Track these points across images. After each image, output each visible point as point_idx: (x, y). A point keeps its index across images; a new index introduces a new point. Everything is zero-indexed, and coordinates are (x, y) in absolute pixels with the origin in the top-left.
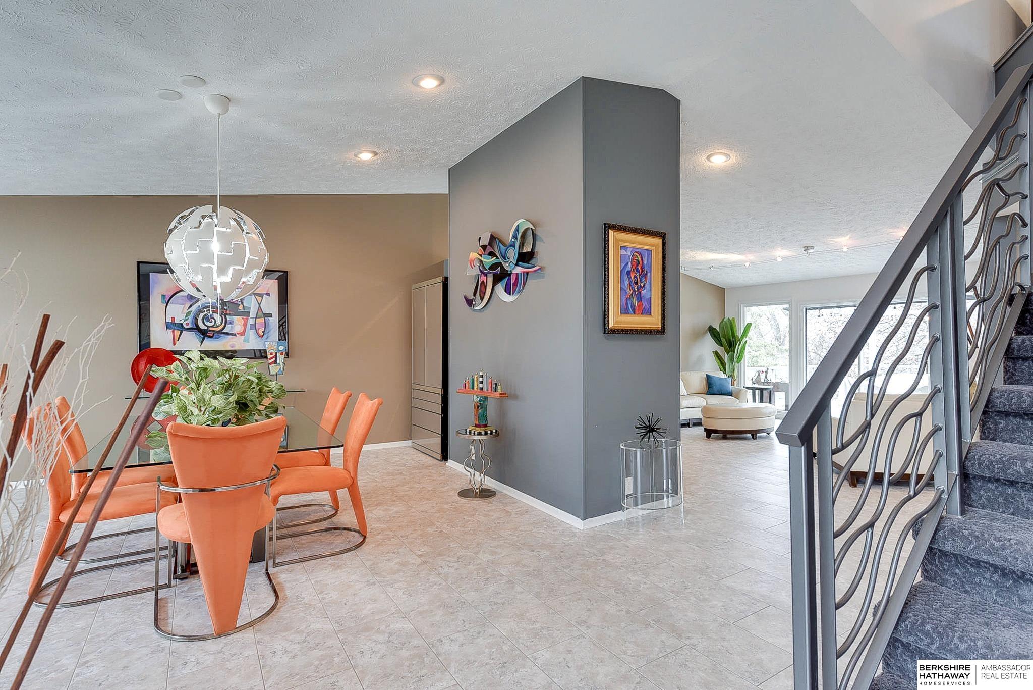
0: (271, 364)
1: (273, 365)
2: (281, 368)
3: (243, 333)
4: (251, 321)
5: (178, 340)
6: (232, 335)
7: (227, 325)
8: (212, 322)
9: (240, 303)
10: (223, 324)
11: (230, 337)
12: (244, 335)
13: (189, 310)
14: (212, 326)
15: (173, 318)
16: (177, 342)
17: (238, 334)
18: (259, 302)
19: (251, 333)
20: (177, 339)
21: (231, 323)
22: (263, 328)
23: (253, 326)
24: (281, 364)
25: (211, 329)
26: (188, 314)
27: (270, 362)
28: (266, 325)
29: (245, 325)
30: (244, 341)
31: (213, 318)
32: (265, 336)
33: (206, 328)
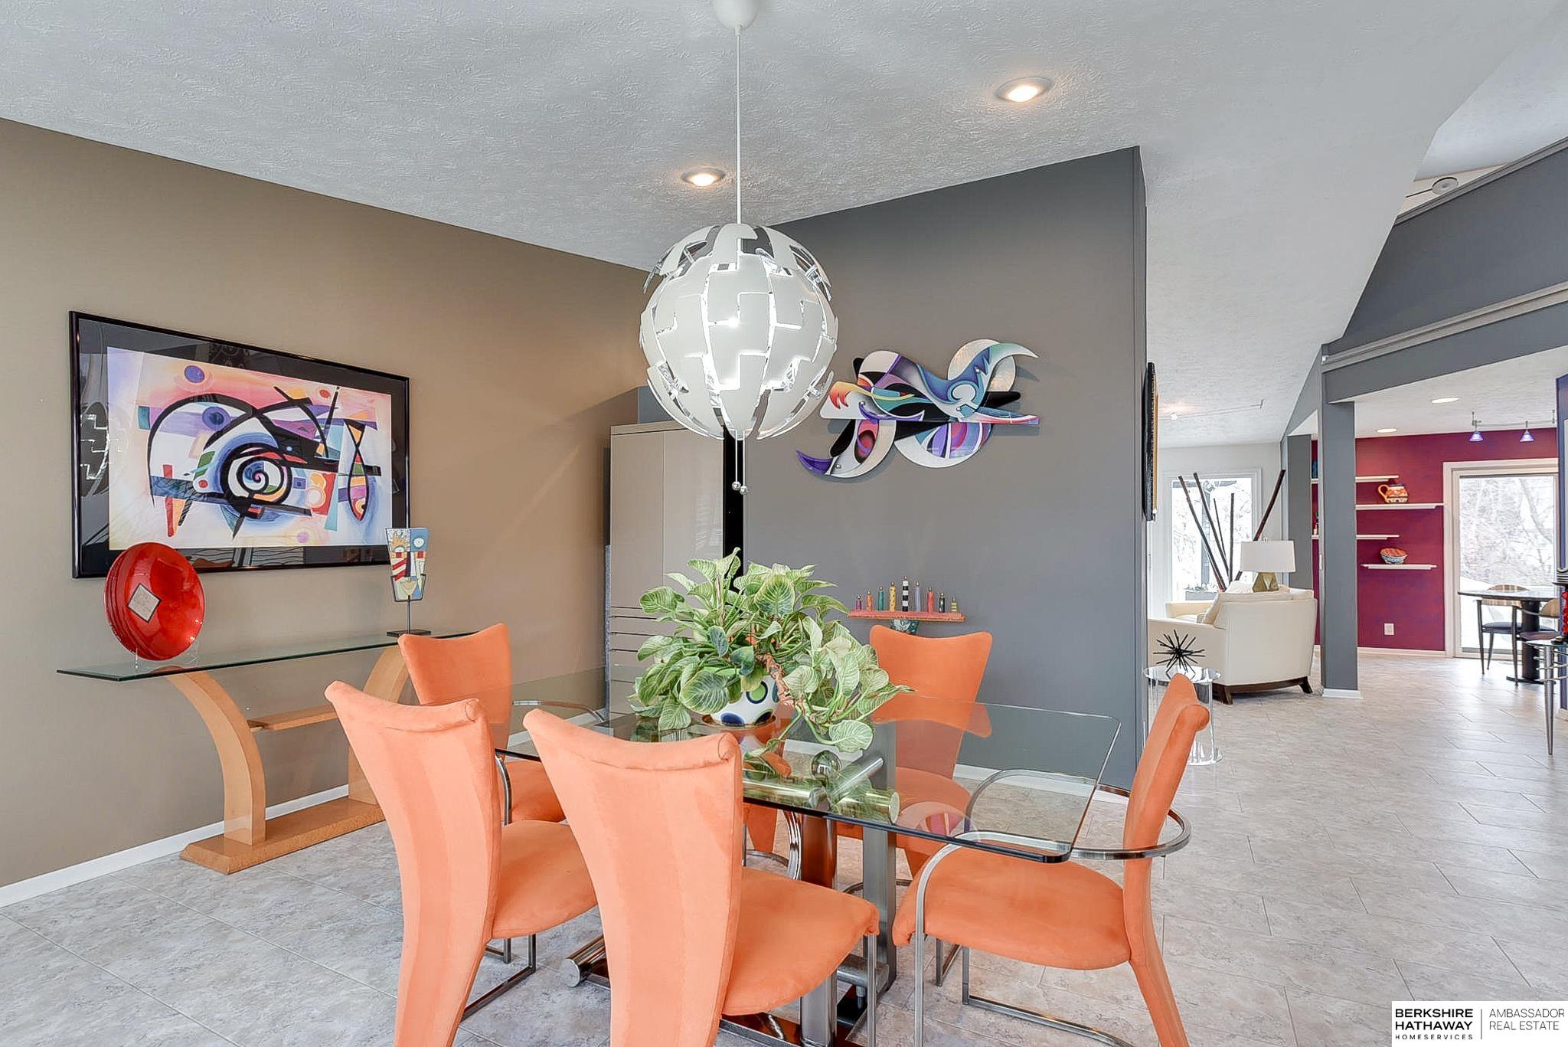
0: (397, 577)
1: (403, 579)
2: (418, 585)
3: (324, 509)
4: (340, 482)
5: (181, 522)
6: (306, 512)
7: (292, 489)
8: (259, 481)
9: (319, 440)
10: (284, 487)
11: (299, 517)
12: (326, 514)
13: (208, 450)
14: (260, 492)
15: (168, 469)
16: (178, 529)
17: (315, 510)
18: (357, 442)
19: (340, 508)
20: (176, 518)
21: (299, 485)
22: (364, 499)
23: (346, 494)
24: (419, 576)
25: (257, 497)
26: (205, 460)
27: (395, 572)
28: (368, 491)
29: (329, 491)
30: (325, 528)
31: (262, 472)
32: (368, 515)
33: (246, 495)
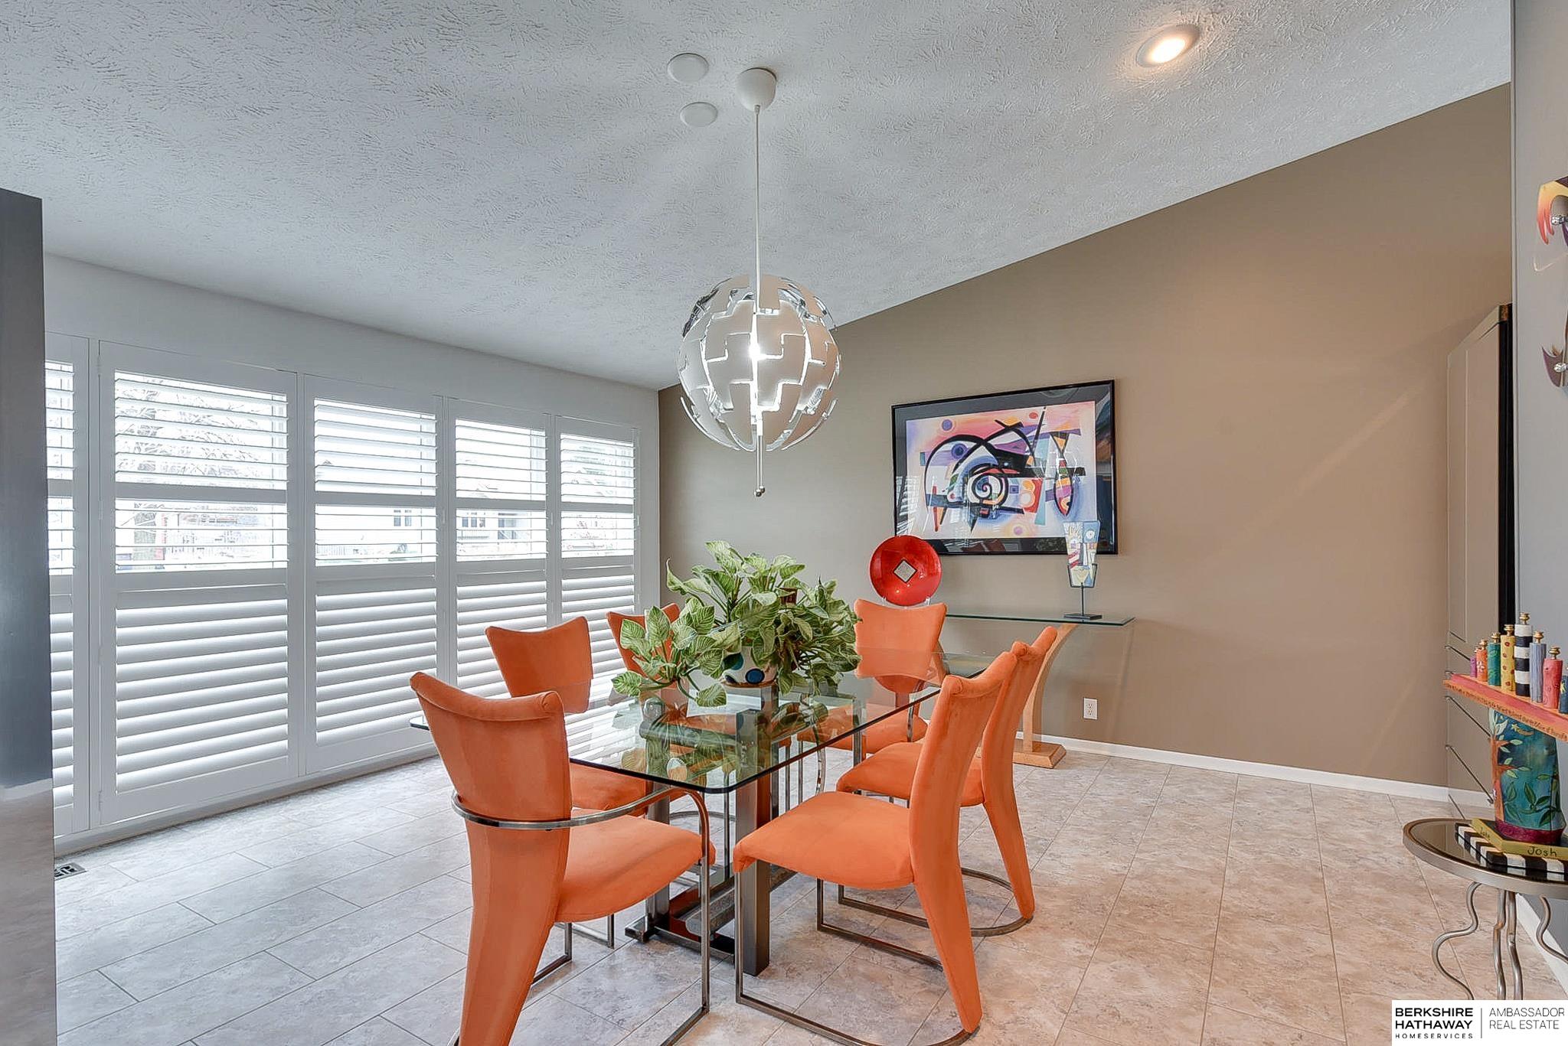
0: (1073, 565)
1: (1076, 567)
2: (1089, 575)
3: (1034, 508)
4: (1047, 486)
5: (941, 524)
6: (1020, 511)
7: (1009, 494)
8: (986, 491)
9: (1029, 454)
10: (1003, 493)
11: (1014, 515)
12: (1036, 512)
13: (955, 473)
14: (987, 498)
15: (935, 489)
16: (940, 526)
17: (1026, 509)
18: (1062, 448)
19: (1048, 507)
20: (939, 521)
21: (1014, 490)
22: (1069, 498)
23: (1053, 495)
24: (1090, 566)
25: (985, 502)
26: (954, 480)
27: (1071, 561)
28: (1073, 490)
29: (1037, 493)
30: (1035, 523)
31: (988, 484)
32: (1073, 511)
33: (978, 501)
